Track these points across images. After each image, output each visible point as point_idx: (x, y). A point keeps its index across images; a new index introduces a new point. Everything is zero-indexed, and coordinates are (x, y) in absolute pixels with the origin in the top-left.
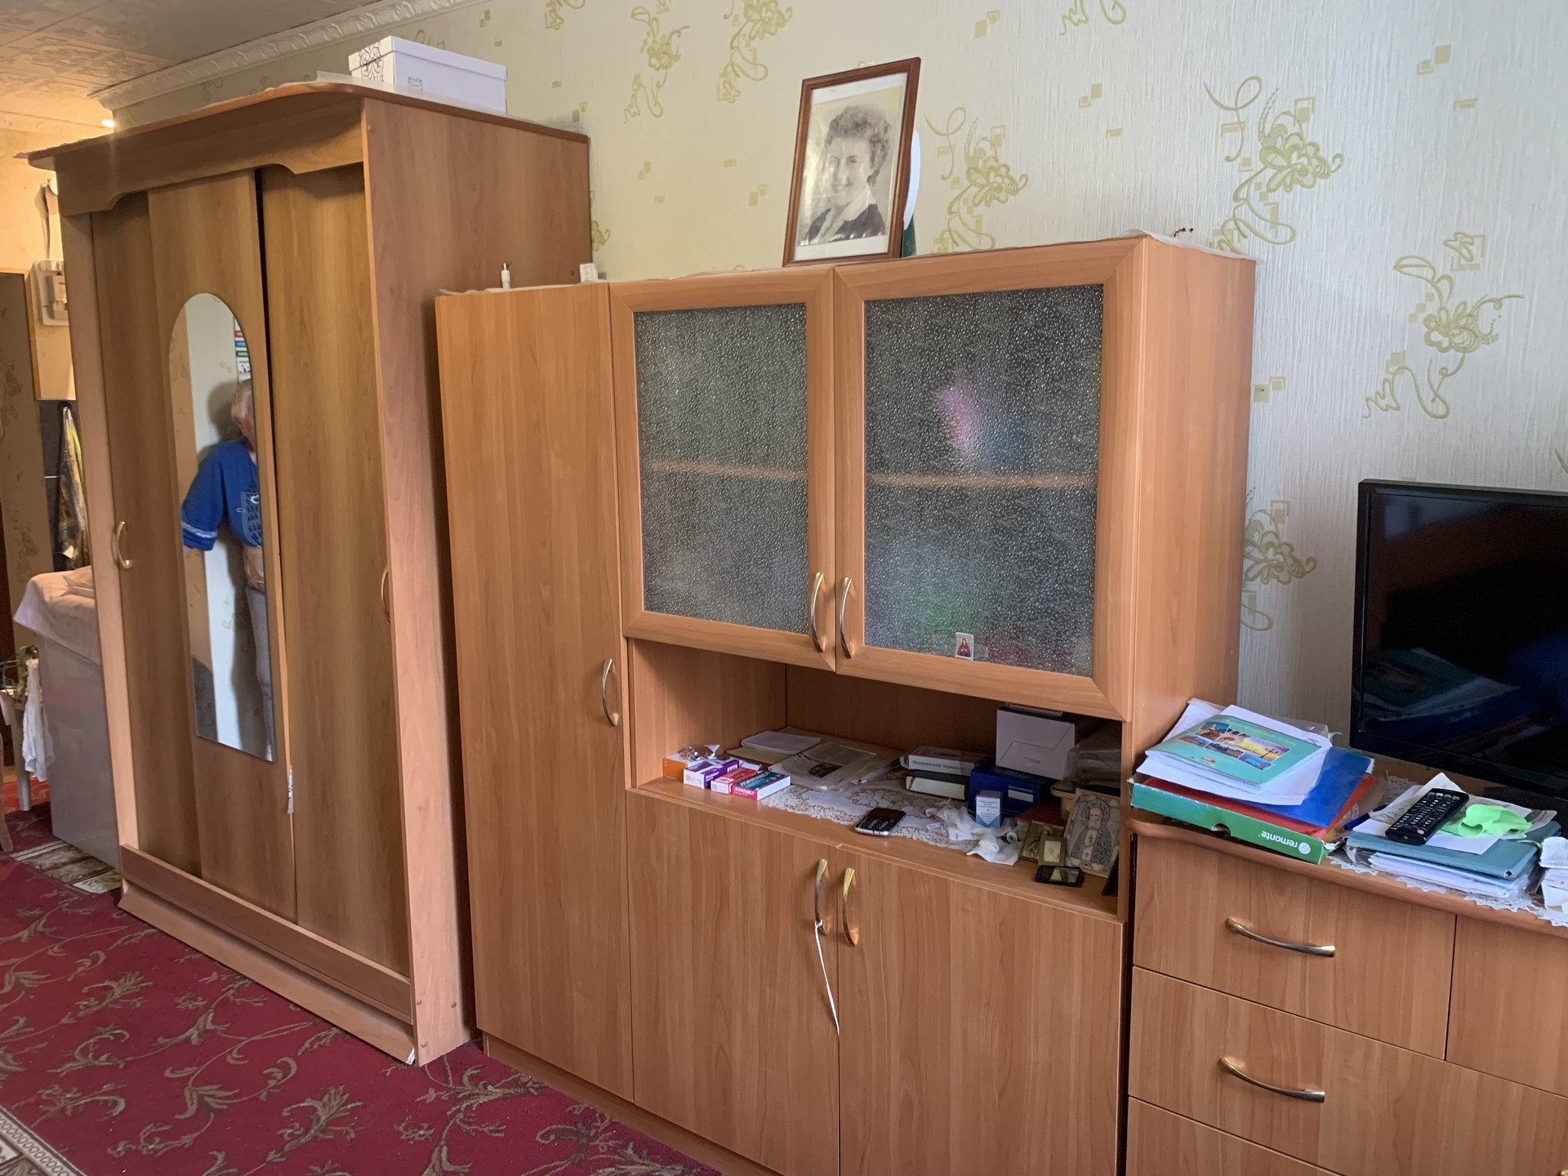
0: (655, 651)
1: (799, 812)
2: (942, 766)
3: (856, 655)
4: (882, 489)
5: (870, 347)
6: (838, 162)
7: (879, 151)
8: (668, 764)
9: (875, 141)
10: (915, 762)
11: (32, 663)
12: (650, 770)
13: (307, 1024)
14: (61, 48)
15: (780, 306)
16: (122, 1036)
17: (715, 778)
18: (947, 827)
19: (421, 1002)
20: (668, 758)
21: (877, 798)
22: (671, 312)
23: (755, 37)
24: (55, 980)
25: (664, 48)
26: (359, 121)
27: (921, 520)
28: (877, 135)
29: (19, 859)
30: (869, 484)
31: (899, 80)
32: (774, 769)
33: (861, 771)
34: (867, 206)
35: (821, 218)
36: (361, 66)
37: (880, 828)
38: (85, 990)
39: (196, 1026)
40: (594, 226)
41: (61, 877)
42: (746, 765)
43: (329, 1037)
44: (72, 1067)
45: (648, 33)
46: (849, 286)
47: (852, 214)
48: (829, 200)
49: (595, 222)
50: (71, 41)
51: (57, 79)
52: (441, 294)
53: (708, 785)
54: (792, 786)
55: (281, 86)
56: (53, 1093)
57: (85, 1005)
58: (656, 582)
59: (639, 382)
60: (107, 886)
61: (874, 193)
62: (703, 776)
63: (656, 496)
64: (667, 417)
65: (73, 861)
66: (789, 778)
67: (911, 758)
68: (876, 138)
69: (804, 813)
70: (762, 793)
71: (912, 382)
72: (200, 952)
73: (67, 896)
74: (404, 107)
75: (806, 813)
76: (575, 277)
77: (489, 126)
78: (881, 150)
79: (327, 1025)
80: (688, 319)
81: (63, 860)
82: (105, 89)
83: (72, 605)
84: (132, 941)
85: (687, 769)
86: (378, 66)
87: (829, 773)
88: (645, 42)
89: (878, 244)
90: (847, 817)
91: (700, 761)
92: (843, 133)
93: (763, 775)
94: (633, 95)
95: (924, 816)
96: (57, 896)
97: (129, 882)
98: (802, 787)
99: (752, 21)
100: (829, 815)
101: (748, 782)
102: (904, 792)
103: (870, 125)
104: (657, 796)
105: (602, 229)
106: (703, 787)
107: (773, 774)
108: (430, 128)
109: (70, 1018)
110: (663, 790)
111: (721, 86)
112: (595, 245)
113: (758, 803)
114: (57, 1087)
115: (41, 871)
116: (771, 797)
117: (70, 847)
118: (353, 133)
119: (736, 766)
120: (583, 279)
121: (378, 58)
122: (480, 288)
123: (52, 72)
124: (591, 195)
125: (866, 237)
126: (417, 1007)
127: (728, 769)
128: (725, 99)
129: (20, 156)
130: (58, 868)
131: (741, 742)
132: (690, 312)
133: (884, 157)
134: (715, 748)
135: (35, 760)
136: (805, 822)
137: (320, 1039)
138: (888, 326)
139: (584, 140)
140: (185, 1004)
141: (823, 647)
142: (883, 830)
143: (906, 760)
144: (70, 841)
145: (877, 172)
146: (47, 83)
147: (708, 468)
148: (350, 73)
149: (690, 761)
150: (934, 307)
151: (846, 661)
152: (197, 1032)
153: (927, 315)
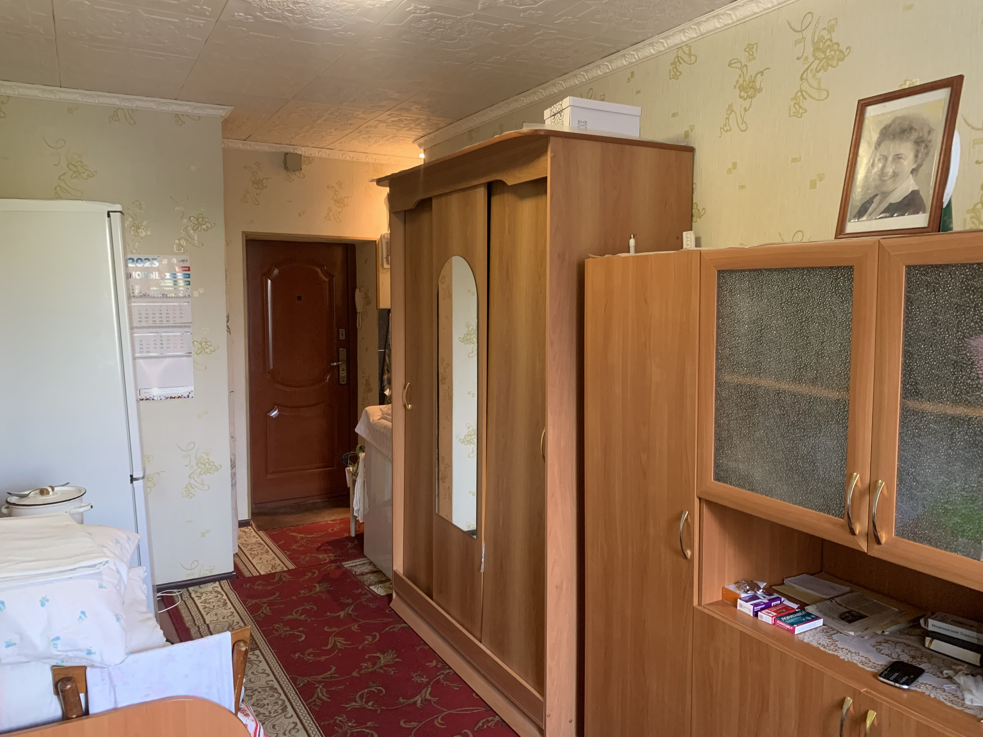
0: (721, 511)
1: (829, 652)
2: (959, 633)
3: (885, 542)
4: (915, 413)
5: (909, 301)
6: (886, 158)
7: (922, 149)
8: (726, 592)
9: (918, 142)
10: (933, 625)
11: (362, 455)
12: (712, 595)
13: (483, 709)
14: (399, 118)
15: (831, 268)
16: (380, 691)
17: (762, 609)
18: (963, 690)
19: (550, 715)
20: (726, 587)
21: (898, 650)
22: (745, 271)
23: (820, 70)
24: (353, 646)
25: (751, 85)
26: (547, 151)
27: (952, 442)
28: (922, 137)
29: (346, 566)
30: (904, 408)
31: (943, 94)
32: (809, 609)
33: (886, 622)
34: (910, 192)
35: (870, 201)
36: (551, 116)
37: (901, 682)
38: (367, 657)
39: (420, 695)
40: (695, 206)
41: (364, 581)
42: (787, 603)
43: (494, 722)
44: (354, 705)
45: (740, 76)
46: (892, 254)
47: (897, 197)
48: (876, 187)
49: (696, 204)
50: (404, 114)
51: (397, 135)
52: (589, 258)
53: (756, 614)
54: (824, 627)
55: (503, 134)
56: (343, 720)
57: (365, 666)
58: (723, 462)
59: (718, 318)
60: (386, 591)
61: (917, 182)
62: (752, 607)
63: (726, 399)
64: (738, 344)
65: (372, 572)
66: (822, 619)
67: (931, 622)
68: (921, 139)
69: (833, 653)
70: (798, 629)
71: (947, 330)
72: (428, 645)
73: (366, 594)
74: (574, 140)
75: (836, 653)
76: (678, 244)
77: (627, 147)
78: (924, 148)
79: (494, 714)
80: (758, 275)
81: (366, 571)
82: (421, 138)
83: (383, 426)
84: (394, 629)
85: (740, 599)
86: (561, 116)
87: (857, 620)
88: (737, 82)
89: (920, 220)
90: (871, 664)
91: (750, 593)
92: (892, 136)
93: (800, 614)
94: (726, 118)
95: (940, 675)
96: (361, 593)
97: (396, 592)
98: (833, 629)
99: (819, 59)
100: (856, 659)
101: (788, 618)
102: (923, 649)
103: (915, 129)
104: (716, 616)
105: (700, 208)
106: (752, 615)
107: (809, 614)
108: (589, 152)
109: (357, 673)
110: (721, 612)
111: (792, 106)
112: (694, 219)
113: (796, 637)
114: (345, 716)
115: (355, 576)
116: (807, 634)
117: (371, 563)
118: (543, 159)
119: (779, 602)
120: (685, 246)
121: (561, 111)
122: (614, 254)
123: (395, 131)
124: (694, 186)
125: (908, 215)
126: (547, 718)
127: (772, 604)
128: (795, 116)
129: (372, 180)
130: (364, 575)
131: (783, 580)
132: (760, 270)
133: (927, 154)
134: (763, 585)
135: (359, 510)
136: (833, 661)
137: (488, 721)
138: (927, 286)
139: (691, 150)
140: (417, 679)
141: (857, 532)
142: (903, 684)
143: (926, 622)
144: (372, 560)
145: (920, 166)
146: (393, 137)
147: (767, 382)
148: (543, 122)
149: (743, 592)
150: (971, 271)
151: (877, 547)
152: (420, 700)
153: (964, 278)
